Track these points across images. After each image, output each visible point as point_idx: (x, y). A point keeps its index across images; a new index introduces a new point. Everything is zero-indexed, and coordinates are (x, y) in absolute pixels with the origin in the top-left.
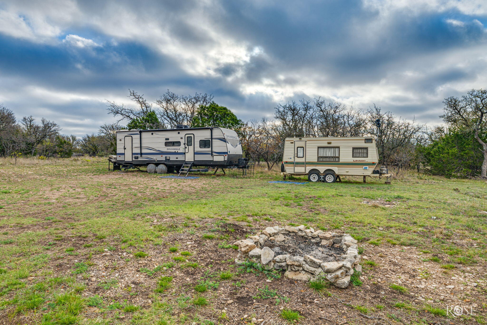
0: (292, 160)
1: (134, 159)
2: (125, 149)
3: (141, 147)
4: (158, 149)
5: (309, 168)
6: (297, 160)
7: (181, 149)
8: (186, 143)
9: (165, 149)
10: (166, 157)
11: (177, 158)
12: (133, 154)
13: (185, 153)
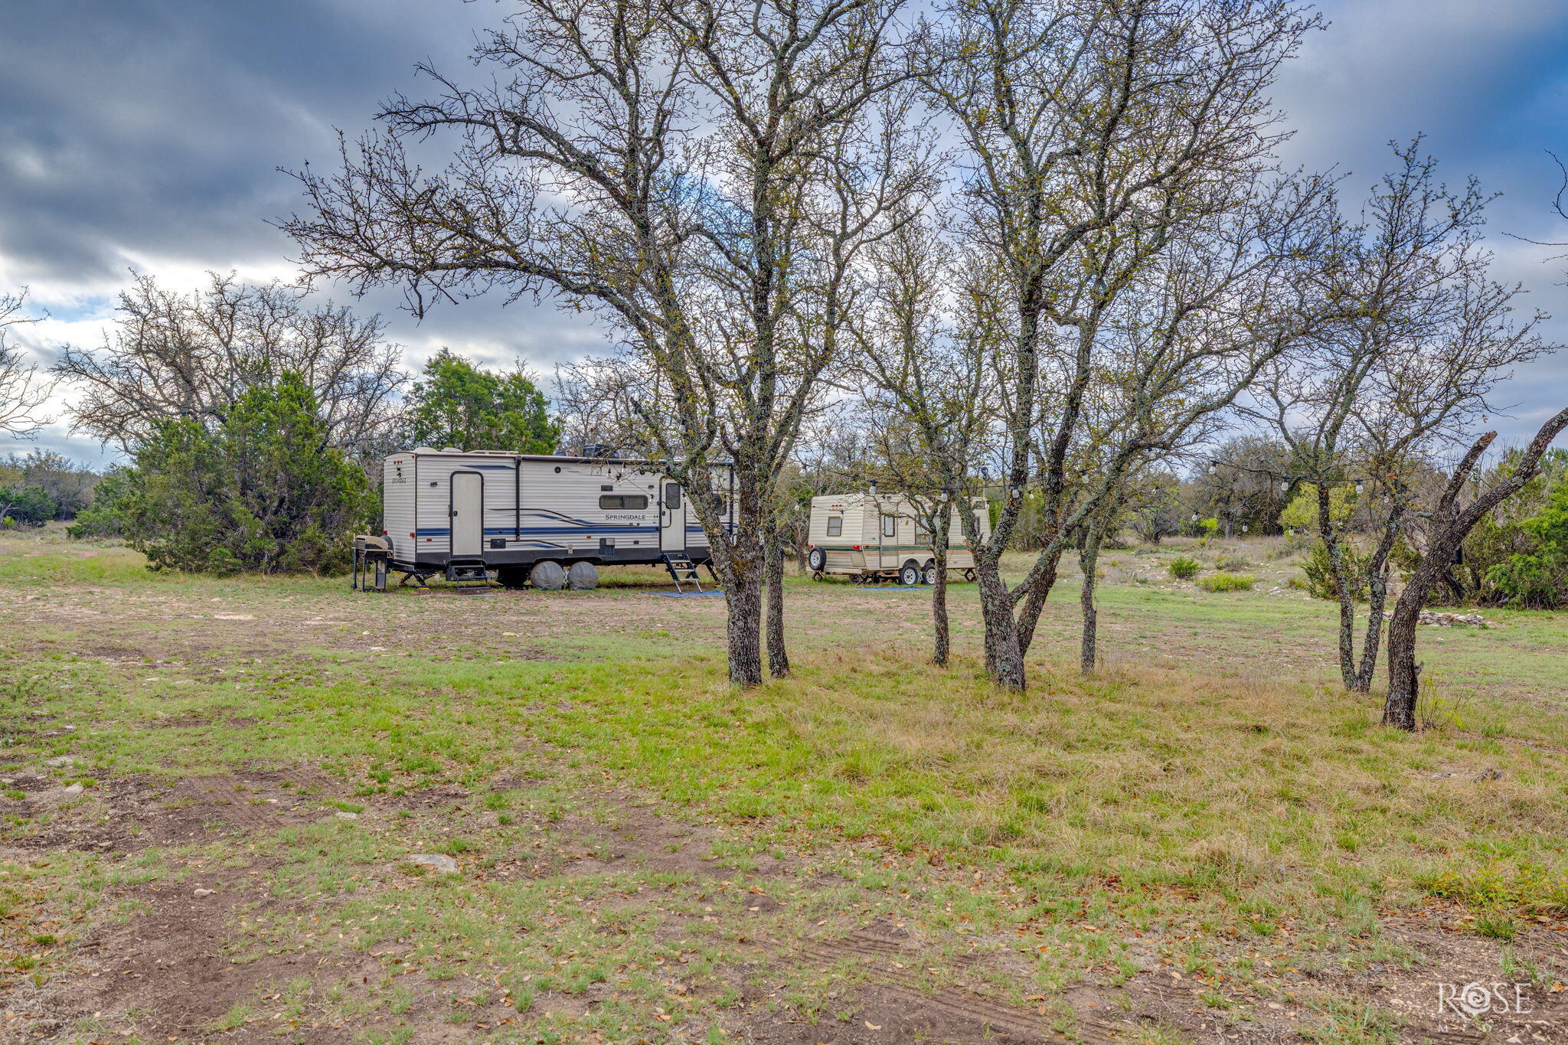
0: (876, 543)
1: (488, 548)
2: (452, 514)
3: (518, 509)
4: (575, 517)
5: (904, 557)
6: (887, 542)
7: (648, 517)
8: (664, 499)
9: (601, 517)
10: (603, 541)
11: (636, 542)
12: (485, 531)
13: (659, 529)
